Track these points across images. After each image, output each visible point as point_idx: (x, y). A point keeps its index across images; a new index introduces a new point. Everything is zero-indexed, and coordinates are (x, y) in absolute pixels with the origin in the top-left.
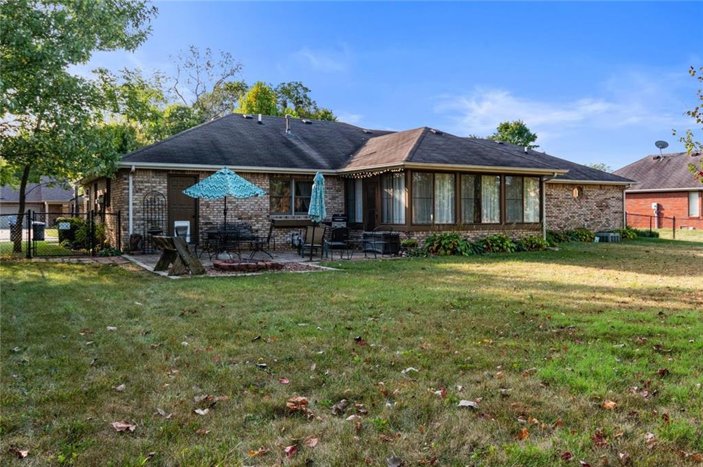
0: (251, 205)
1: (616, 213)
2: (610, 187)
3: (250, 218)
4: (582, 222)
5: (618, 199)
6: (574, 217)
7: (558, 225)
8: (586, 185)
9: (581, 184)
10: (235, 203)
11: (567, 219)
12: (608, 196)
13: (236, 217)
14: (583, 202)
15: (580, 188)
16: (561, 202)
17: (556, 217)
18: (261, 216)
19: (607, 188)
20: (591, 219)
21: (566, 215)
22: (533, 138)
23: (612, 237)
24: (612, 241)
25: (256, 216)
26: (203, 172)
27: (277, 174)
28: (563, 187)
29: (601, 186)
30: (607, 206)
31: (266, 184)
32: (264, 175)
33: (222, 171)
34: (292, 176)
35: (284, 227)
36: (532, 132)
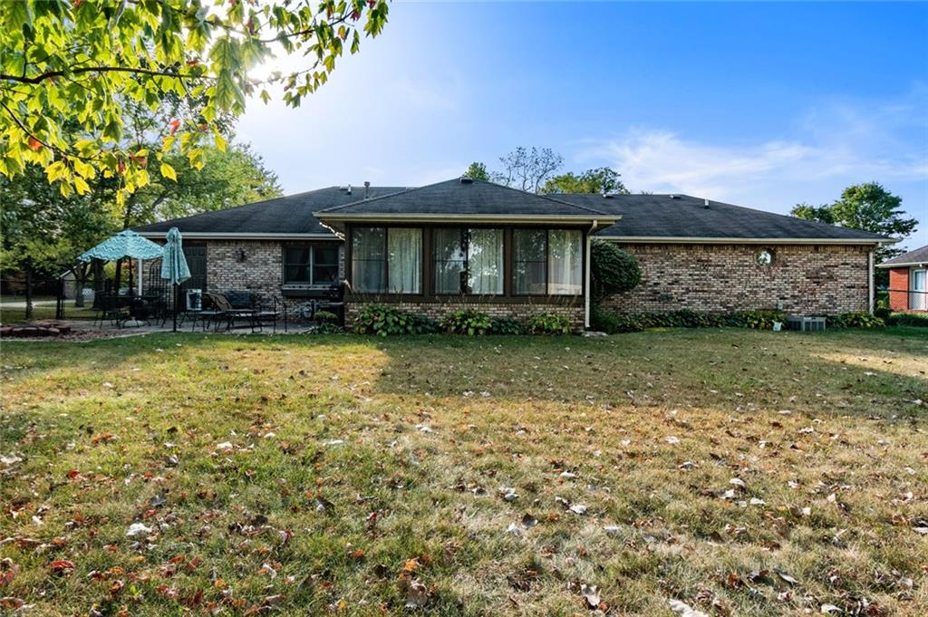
0: (261, 274)
1: (853, 287)
2: (838, 249)
3: (260, 288)
4: (774, 299)
5: (856, 266)
6: (756, 293)
7: (721, 304)
8: (782, 246)
9: (772, 245)
10: (243, 271)
11: (741, 295)
12: (833, 261)
13: (244, 285)
14: (775, 271)
15: (771, 249)
16: (729, 271)
17: (718, 292)
18: (271, 285)
19: (829, 249)
20: (794, 297)
21: (739, 289)
23: (807, 323)
24: (807, 329)
25: (266, 285)
26: (210, 240)
27: (290, 241)
28: (735, 249)
29: (816, 247)
30: (831, 278)
31: (278, 252)
32: (276, 242)
33: (123, 235)
34: (308, 242)
35: (298, 297)
36: (893, 195)
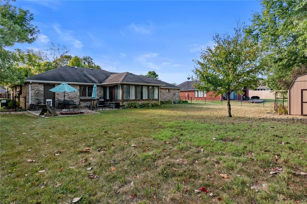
0: (73, 94)
1: (178, 96)
3: (73, 98)
4: (169, 98)
10: (68, 93)
11: (165, 98)
13: (68, 98)
14: (169, 93)
15: (169, 89)
16: (164, 93)
17: (163, 97)
20: (172, 98)
22: (157, 76)
24: (176, 103)
25: (75, 98)
27: (82, 85)
28: (164, 89)
29: (174, 89)
30: (175, 95)
31: (78, 88)
32: (78, 85)
33: (63, 84)
34: (87, 85)
35: (84, 101)
36: (157, 74)
